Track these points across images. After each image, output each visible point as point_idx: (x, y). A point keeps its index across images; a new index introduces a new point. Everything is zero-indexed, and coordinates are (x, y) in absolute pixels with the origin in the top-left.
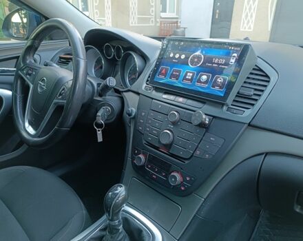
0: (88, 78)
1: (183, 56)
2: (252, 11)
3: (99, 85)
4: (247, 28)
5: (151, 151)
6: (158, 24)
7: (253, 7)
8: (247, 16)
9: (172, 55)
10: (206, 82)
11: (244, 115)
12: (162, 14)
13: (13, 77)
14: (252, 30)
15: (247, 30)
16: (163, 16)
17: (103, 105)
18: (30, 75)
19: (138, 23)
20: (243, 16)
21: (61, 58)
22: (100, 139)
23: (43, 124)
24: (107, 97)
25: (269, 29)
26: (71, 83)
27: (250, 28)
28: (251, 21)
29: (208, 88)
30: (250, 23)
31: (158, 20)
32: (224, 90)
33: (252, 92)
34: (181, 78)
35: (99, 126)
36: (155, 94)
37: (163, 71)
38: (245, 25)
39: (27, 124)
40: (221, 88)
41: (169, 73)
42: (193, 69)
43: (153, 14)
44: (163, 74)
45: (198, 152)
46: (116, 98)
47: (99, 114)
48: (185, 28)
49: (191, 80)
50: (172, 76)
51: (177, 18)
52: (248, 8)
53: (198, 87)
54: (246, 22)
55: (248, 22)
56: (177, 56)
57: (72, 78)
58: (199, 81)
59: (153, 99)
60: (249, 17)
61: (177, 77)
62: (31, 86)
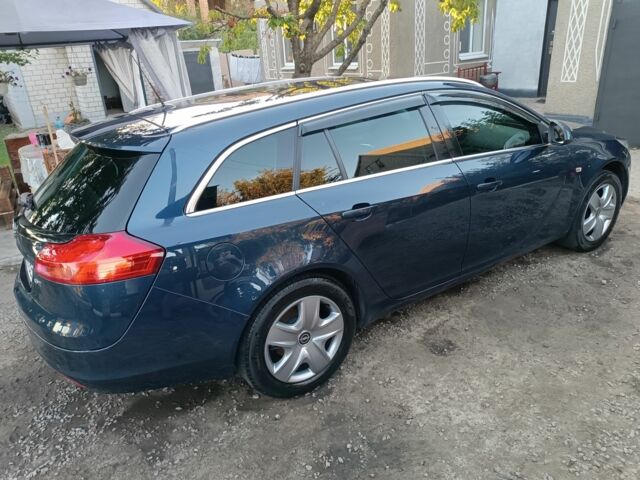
2: (575, 57)
4: (569, 78)
7: (576, 53)
8: (569, 63)
12: (461, 55)
14: (575, 81)
15: (569, 81)
16: (462, 59)
19: (426, 73)
20: (564, 64)
25: (598, 79)
27: (572, 79)
30: (573, 72)
31: (455, 65)
38: (567, 74)
43: (449, 57)
51: (486, 58)
52: (569, 53)
54: (567, 71)
55: (571, 70)
60: (571, 65)
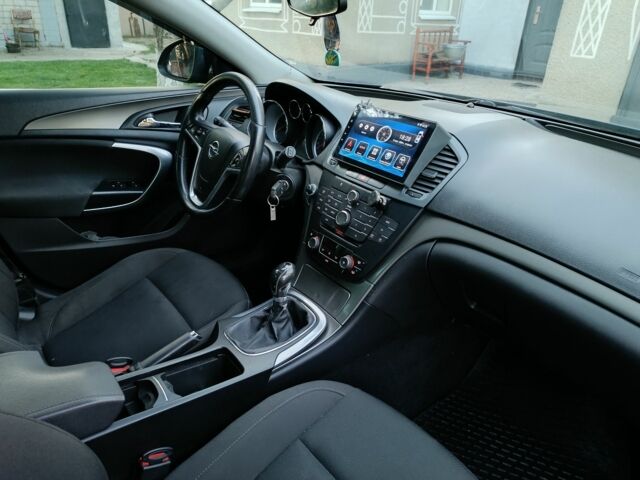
0: (266, 144)
1: (372, 129)
2: (599, 17)
3: (277, 153)
4: (584, 52)
5: (327, 234)
6: (413, 33)
7: (600, 11)
8: (586, 27)
9: (361, 126)
10: (389, 161)
11: (422, 199)
12: (421, 11)
13: (178, 135)
14: (593, 57)
15: (583, 56)
16: (423, 17)
17: (281, 178)
18: (199, 135)
19: (373, 29)
20: (579, 28)
21: (234, 112)
22: (273, 217)
23: (212, 196)
24: (286, 169)
25: (630, 58)
26: (246, 150)
27: (590, 52)
28: (593, 39)
29: (390, 167)
30: (592, 43)
31: (413, 24)
32: (404, 170)
33: (435, 175)
34: (367, 153)
35: (274, 201)
36: (338, 169)
37: (350, 144)
38: (581, 45)
39: (192, 194)
40: (402, 168)
41: (356, 147)
42: (380, 145)
43: (405, 12)
44: (349, 147)
45: (372, 235)
46: (297, 171)
47: (275, 188)
48: (466, 43)
49: (376, 157)
50: (358, 150)
51: (453, 21)
52: (590, 11)
53: (381, 165)
54: (583, 40)
55: (588, 40)
56: (366, 127)
57: (248, 144)
58: (383, 159)
59: (336, 175)
60: (590, 31)
61: (363, 152)
62: (200, 148)
